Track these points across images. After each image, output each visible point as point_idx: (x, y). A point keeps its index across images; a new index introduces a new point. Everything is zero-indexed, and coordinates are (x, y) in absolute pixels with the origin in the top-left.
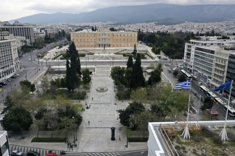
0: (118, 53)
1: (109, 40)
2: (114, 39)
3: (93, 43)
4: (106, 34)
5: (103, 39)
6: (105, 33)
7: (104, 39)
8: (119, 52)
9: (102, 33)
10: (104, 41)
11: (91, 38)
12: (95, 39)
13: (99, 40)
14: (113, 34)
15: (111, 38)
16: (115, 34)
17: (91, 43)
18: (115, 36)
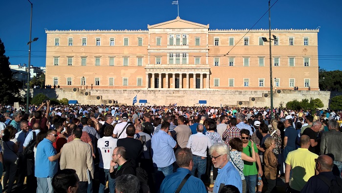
1: (198, 58)
2: (216, 60)
3: (133, 71)
4: (185, 36)
6: (182, 32)
7: (178, 55)
9: (170, 31)
10: (178, 63)
12: (140, 58)
13: (158, 58)
14: (215, 35)
15: (205, 50)
16: (222, 35)
17: (124, 74)
18: (223, 45)
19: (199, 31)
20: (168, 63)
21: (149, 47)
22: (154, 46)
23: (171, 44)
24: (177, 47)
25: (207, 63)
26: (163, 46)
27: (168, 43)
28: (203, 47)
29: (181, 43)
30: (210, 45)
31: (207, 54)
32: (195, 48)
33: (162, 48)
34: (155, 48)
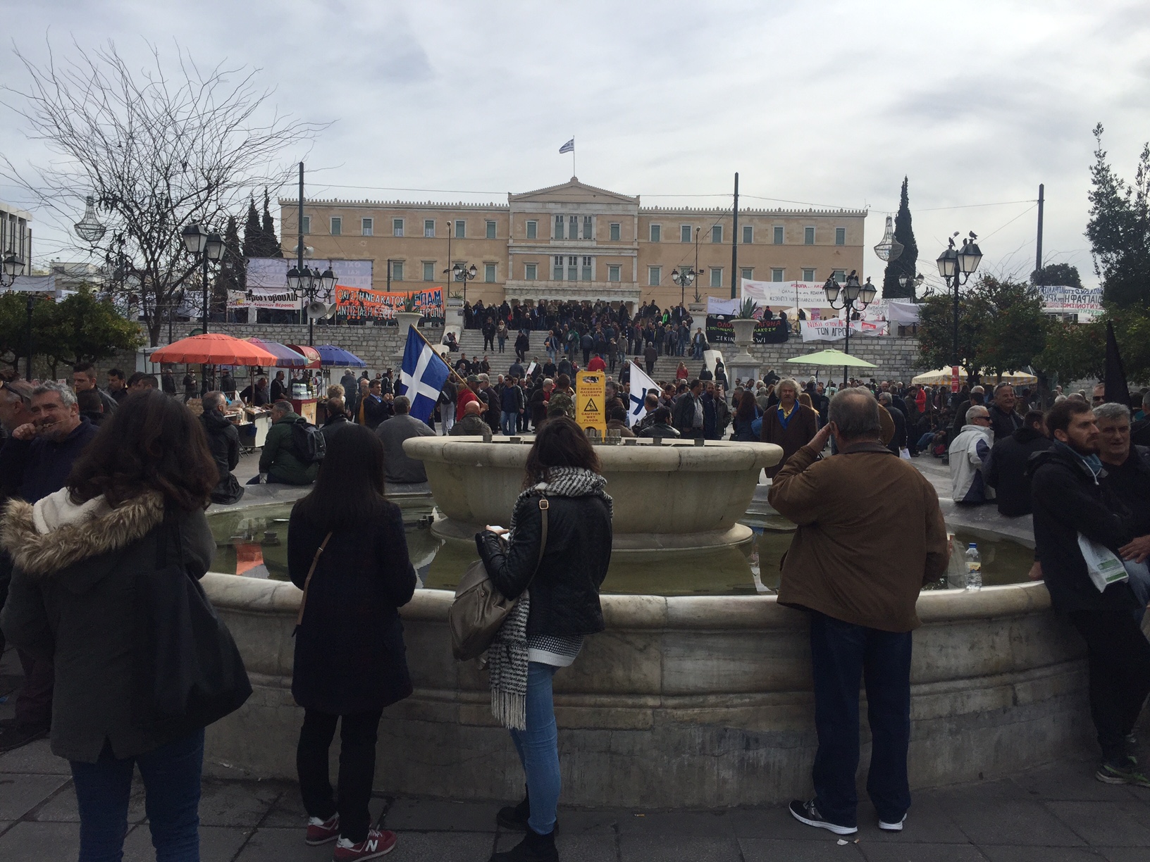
1: (615, 269)
3: (477, 292)
4: (588, 219)
5: (559, 259)
6: (581, 212)
7: (573, 260)
9: (558, 209)
10: (573, 277)
11: (461, 252)
13: (531, 265)
14: (651, 219)
15: (631, 251)
16: (667, 219)
18: (669, 241)
19: (617, 210)
20: (552, 277)
21: (511, 243)
22: (523, 241)
23: (559, 235)
24: (572, 244)
25: (635, 279)
26: (541, 241)
27: (553, 235)
28: (626, 243)
29: (580, 235)
30: (641, 241)
31: (635, 260)
32: (611, 246)
33: (539, 245)
34: (523, 244)
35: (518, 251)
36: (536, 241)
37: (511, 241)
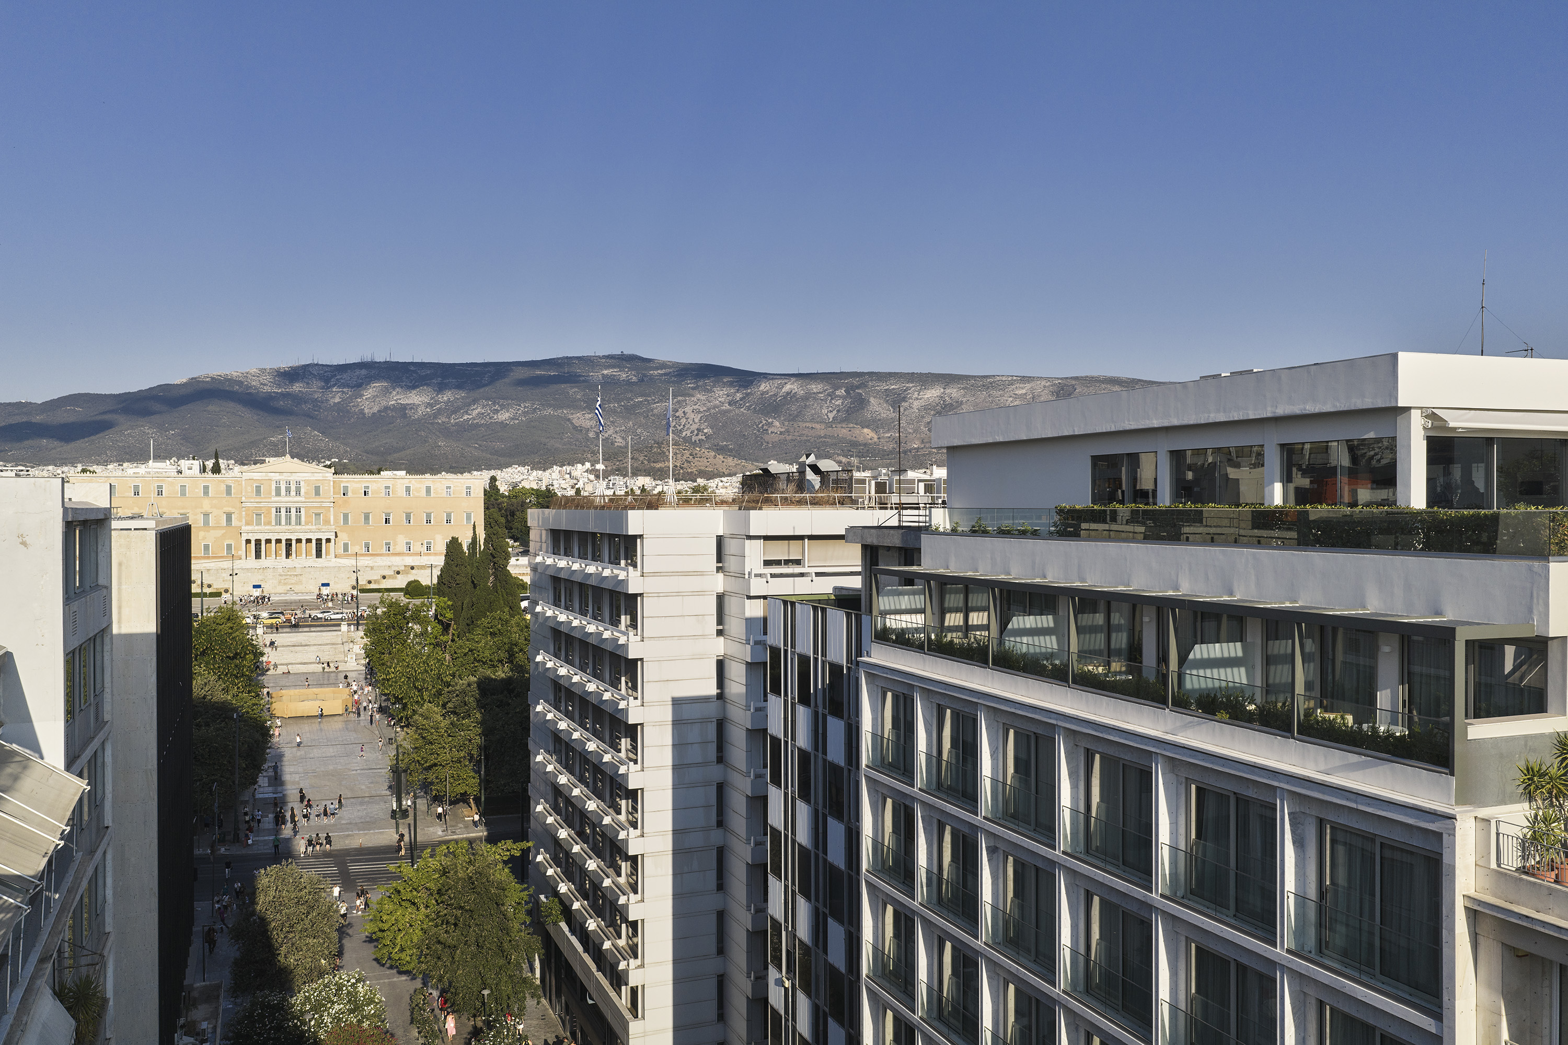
0: (372, 586)
1: (318, 515)
2: (346, 517)
3: (219, 533)
4: (298, 483)
5: (278, 510)
6: (293, 478)
7: (288, 510)
8: (376, 582)
9: (276, 477)
10: (288, 522)
11: (206, 505)
12: (229, 517)
13: (258, 515)
14: (342, 482)
15: (328, 504)
16: (353, 481)
17: (204, 538)
18: (355, 496)
19: (319, 476)
20: (273, 523)
21: (244, 499)
22: (252, 498)
23: (278, 493)
24: (287, 499)
25: (332, 522)
26: (265, 498)
27: (274, 493)
28: (325, 498)
29: (293, 493)
30: (335, 496)
31: (332, 509)
32: (314, 500)
33: (264, 500)
34: (252, 500)
35: (249, 505)
36: (262, 498)
37: (243, 498)
